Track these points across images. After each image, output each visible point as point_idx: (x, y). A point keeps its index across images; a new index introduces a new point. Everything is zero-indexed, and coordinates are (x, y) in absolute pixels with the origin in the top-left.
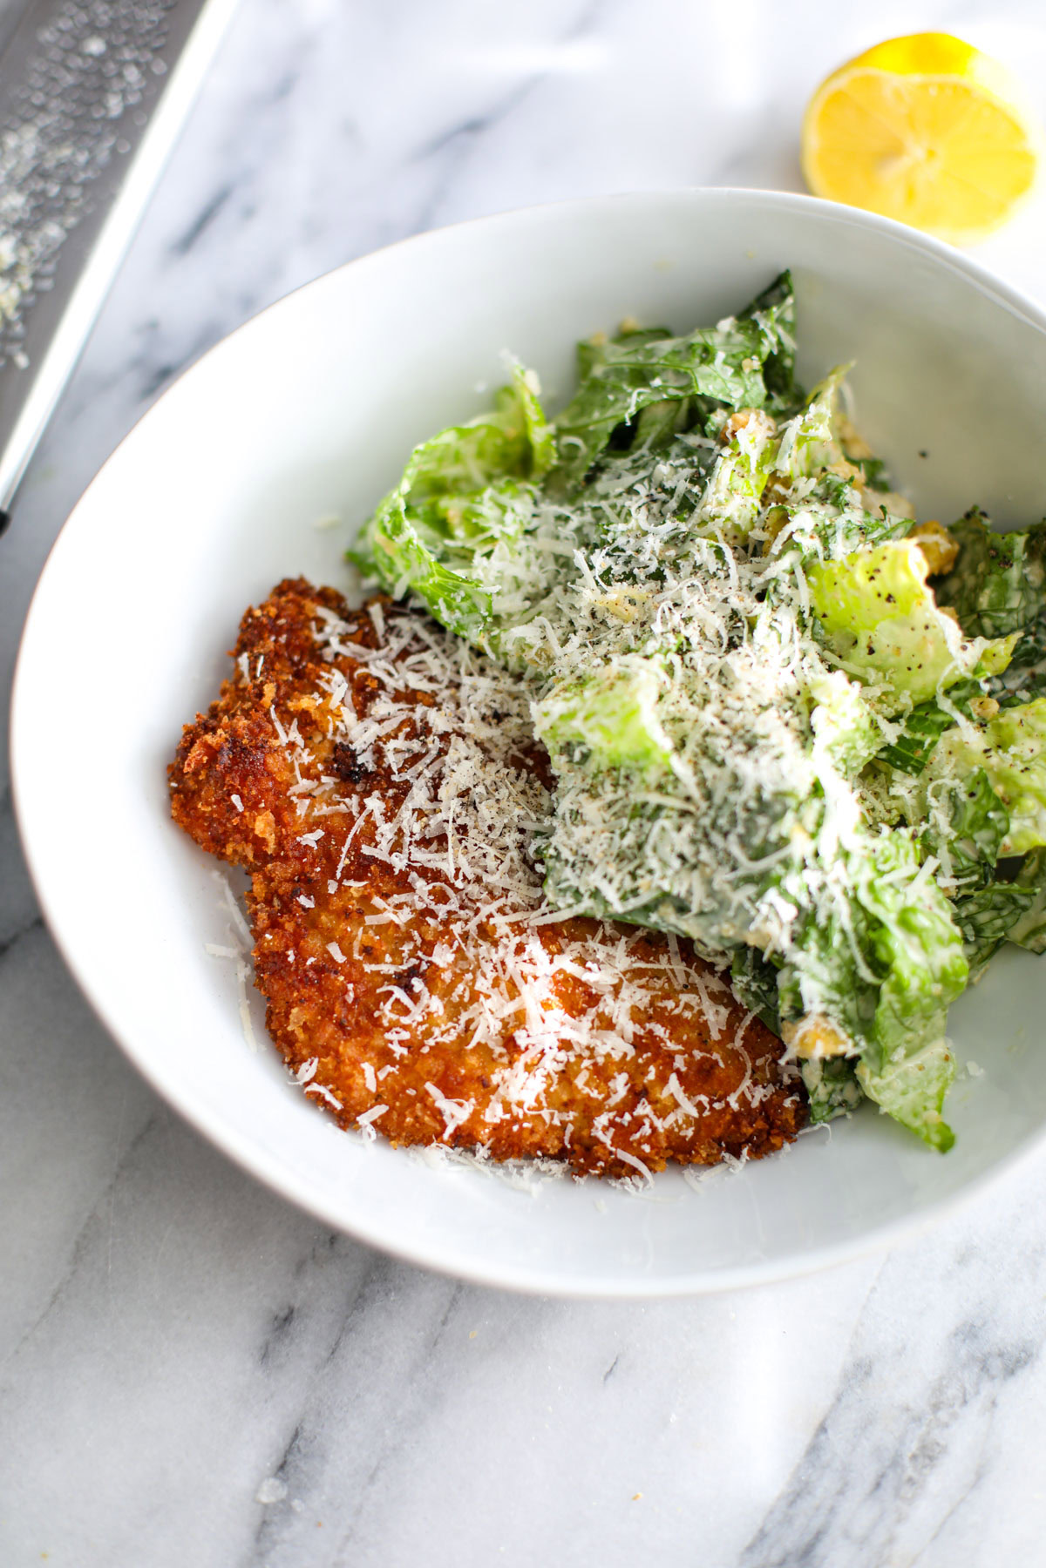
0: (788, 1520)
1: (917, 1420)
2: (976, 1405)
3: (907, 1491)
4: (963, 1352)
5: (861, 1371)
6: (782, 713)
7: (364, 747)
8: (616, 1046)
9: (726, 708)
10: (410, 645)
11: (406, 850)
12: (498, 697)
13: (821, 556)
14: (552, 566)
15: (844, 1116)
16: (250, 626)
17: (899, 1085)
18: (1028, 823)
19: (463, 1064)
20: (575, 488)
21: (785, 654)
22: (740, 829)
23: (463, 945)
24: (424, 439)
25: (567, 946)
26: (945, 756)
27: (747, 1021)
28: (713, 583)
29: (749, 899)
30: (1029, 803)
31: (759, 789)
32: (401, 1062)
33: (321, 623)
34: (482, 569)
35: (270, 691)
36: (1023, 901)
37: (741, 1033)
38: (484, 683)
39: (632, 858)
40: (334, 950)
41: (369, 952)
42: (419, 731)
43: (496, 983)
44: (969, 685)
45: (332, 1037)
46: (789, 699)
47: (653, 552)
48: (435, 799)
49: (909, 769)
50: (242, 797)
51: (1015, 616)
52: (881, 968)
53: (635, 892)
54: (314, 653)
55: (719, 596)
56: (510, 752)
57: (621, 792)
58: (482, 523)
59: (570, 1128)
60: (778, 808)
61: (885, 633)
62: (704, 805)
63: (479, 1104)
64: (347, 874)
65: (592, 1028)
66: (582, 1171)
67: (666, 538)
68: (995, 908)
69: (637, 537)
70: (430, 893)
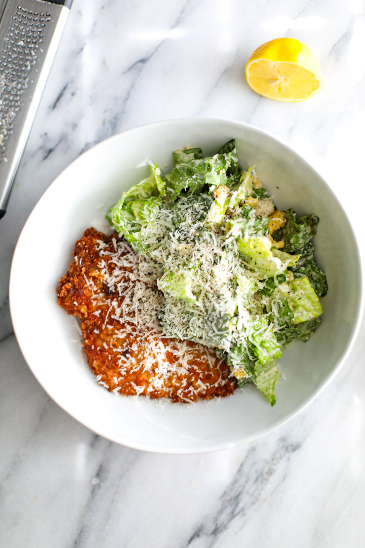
1: (268, 463)
2: (284, 459)
3: (264, 482)
4: (281, 445)
5: (253, 450)
6: (228, 285)
7: (111, 285)
8: (183, 371)
9: (212, 284)
10: (124, 251)
11: (124, 317)
12: (150, 268)
13: (241, 237)
14: (165, 230)
15: (248, 385)
16: (77, 247)
17: (262, 381)
18: (300, 314)
19: (141, 376)
20: (172, 203)
21: (230, 266)
22: (215, 322)
23: (141, 344)
25: (170, 342)
26: (277, 292)
27: (220, 363)
28: (209, 245)
29: (218, 339)
30: (300, 309)
31: (220, 312)
32: (124, 376)
33: (98, 245)
34: (145, 232)
35: (84, 269)
36: (299, 333)
37: (219, 366)
38: (145, 265)
39: (186, 325)
40: (105, 345)
41: (115, 346)
42: (127, 280)
43: (150, 354)
44: (283, 276)
45: (105, 369)
46: (231, 281)
47: (192, 233)
48: (131, 301)
49: (267, 295)
50: (77, 302)
51: (301, 245)
53: (187, 335)
54: (97, 254)
55: (211, 249)
56: (154, 284)
57: (183, 306)
58: (144, 217)
59: (171, 392)
60: (225, 318)
61: (259, 260)
62: (205, 314)
63: (146, 387)
64: (108, 323)
65: (177, 366)
66: (174, 402)
67: (196, 228)
68: (291, 332)
69: (188, 227)
70: (131, 329)
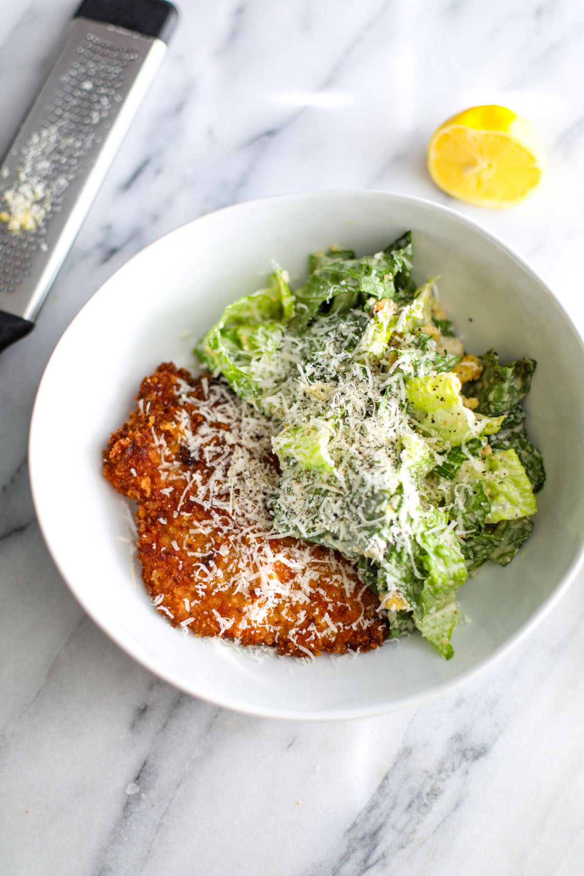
0: (367, 819)
1: (431, 777)
2: (459, 772)
3: (423, 809)
4: (455, 747)
5: (406, 752)
6: (388, 450)
7: (194, 449)
8: (301, 597)
9: (362, 446)
10: (220, 399)
11: (210, 500)
12: (259, 428)
13: (413, 375)
14: (288, 367)
15: (406, 635)
16: (145, 386)
17: (432, 624)
18: (500, 508)
19: (230, 601)
20: (302, 328)
21: (392, 421)
22: (363, 505)
23: (234, 546)
24: (231, 303)
25: (282, 549)
26: (464, 473)
27: (363, 590)
28: (361, 385)
29: (366, 537)
30: (501, 499)
31: (373, 487)
32: (202, 598)
33: (178, 386)
34: (256, 367)
35: (152, 419)
36: (496, 543)
37: (360, 594)
38: (253, 421)
39: (313, 513)
40: (175, 544)
41: (191, 547)
42: (221, 443)
43: (248, 565)
44: (477, 442)
45: (171, 585)
46: (392, 443)
47: (334, 367)
48: (225, 476)
49: (447, 477)
50: (136, 469)
51: (506, 405)
52: (425, 573)
53: (314, 529)
54: (174, 401)
55: (364, 392)
56: (263, 455)
57: (310, 482)
58: (257, 345)
59: (278, 634)
60: (381, 497)
61: (440, 414)
62: (348, 492)
63: (236, 620)
64: (183, 509)
65: (291, 588)
66: (282, 653)
67: (341, 360)
68: (483, 544)
69: (328, 358)
70: (220, 521)
